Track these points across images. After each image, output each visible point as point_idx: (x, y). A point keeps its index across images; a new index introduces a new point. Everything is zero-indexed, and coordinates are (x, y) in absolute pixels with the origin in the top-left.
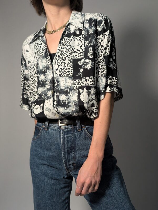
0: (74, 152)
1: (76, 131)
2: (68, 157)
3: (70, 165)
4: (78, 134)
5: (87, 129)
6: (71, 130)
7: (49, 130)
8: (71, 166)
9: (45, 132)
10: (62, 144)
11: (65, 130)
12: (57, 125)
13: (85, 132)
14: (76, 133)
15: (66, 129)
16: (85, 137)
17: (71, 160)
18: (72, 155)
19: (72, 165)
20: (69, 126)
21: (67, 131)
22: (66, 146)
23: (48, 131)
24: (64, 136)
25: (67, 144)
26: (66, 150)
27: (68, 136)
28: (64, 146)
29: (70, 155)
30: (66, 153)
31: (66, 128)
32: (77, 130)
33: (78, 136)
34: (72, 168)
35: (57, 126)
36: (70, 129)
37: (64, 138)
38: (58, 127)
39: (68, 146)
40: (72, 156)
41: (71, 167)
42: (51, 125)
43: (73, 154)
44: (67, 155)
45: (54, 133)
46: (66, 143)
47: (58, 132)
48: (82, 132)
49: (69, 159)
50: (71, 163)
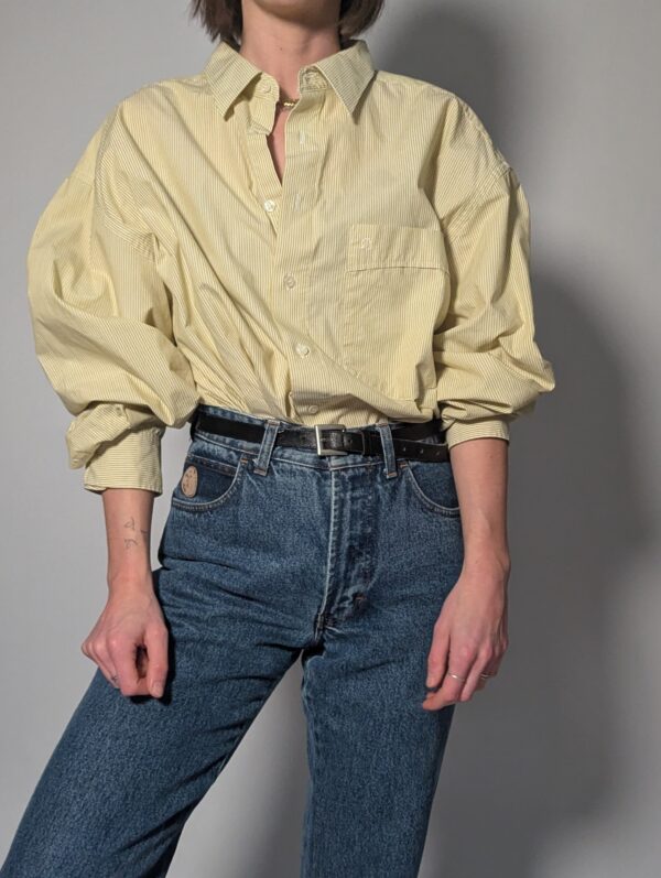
0: (368, 553)
1: (379, 479)
2: (347, 571)
3: (346, 598)
4: (386, 489)
5: (412, 470)
6: (364, 474)
7: (273, 474)
8: (347, 602)
9: (254, 483)
10: (335, 523)
11: (347, 475)
12: (309, 457)
13: (408, 483)
14: (380, 487)
15: (350, 471)
16: (408, 503)
17: (355, 584)
18: (363, 564)
19: (351, 599)
20: (359, 458)
21: (353, 479)
22: (346, 534)
23: (268, 479)
24: (342, 495)
25: (351, 526)
26: (346, 544)
27: (354, 495)
28: (339, 533)
29: (354, 563)
30: (343, 557)
31: (347, 464)
32: (383, 475)
33: (385, 498)
34: (346, 612)
35: (307, 459)
36: (362, 470)
37: (341, 503)
38: (313, 463)
39: (353, 532)
40: (360, 566)
41: (344, 608)
42: (282, 457)
43: (367, 559)
44: (347, 565)
45: (299, 487)
46: (347, 519)
47: (315, 481)
48: (400, 480)
49: (350, 579)
50: (350, 593)
